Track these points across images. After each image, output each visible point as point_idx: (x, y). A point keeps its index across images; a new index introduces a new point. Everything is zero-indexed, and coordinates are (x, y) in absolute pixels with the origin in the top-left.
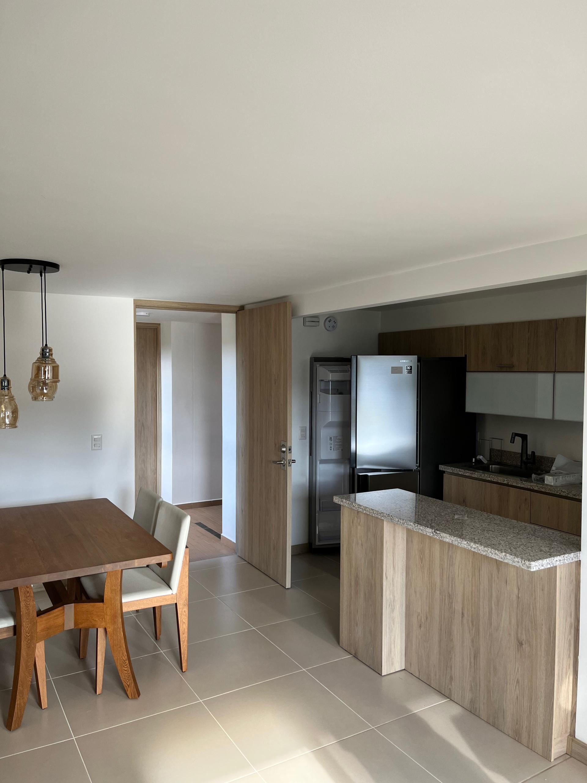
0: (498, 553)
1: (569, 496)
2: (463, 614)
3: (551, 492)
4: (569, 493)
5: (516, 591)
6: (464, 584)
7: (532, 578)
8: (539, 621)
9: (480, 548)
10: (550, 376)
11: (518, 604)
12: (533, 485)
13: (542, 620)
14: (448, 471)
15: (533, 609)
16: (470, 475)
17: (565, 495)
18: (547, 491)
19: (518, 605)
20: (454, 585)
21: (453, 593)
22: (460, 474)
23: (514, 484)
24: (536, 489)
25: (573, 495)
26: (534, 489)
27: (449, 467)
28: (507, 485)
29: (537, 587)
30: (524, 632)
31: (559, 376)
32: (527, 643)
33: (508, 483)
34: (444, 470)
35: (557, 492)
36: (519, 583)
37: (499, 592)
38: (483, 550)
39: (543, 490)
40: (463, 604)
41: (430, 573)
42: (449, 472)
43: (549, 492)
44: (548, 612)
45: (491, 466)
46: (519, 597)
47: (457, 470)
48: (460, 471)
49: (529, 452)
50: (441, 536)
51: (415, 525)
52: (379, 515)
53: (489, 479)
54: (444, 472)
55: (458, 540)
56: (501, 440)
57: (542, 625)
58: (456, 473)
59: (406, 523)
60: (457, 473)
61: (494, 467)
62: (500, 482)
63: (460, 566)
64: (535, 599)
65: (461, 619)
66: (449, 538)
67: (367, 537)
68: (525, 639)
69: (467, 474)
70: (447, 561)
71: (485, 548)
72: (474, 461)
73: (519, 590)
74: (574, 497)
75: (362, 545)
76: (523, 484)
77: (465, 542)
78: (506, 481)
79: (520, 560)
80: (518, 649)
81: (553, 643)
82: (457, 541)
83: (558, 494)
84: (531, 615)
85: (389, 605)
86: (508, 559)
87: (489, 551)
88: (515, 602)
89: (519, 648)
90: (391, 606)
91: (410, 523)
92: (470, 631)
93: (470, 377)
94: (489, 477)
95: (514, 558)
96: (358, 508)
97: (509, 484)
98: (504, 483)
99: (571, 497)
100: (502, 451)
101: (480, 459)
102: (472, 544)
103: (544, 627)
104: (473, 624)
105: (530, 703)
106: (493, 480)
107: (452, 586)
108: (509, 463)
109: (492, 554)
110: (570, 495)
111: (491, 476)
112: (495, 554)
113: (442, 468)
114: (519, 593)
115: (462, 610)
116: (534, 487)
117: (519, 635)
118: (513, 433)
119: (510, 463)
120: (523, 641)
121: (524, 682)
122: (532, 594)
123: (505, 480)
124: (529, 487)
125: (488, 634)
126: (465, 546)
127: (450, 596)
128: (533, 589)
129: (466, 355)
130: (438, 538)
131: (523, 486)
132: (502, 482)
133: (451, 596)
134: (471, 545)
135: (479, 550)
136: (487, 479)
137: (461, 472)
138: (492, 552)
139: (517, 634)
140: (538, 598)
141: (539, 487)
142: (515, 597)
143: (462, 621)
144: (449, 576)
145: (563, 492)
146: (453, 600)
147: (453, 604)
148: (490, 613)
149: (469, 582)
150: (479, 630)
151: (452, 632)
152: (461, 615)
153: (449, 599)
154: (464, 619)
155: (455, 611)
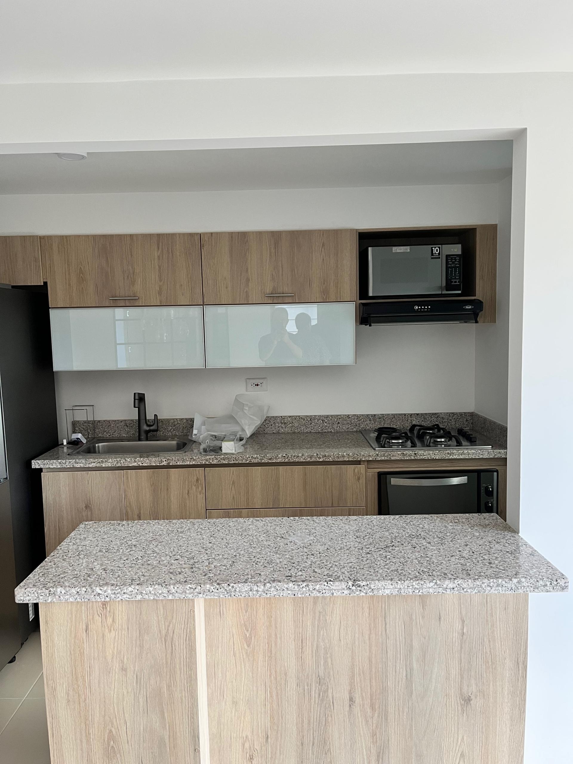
0: (504, 582)
1: (263, 461)
2: (351, 699)
3: (237, 462)
4: (263, 458)
5: (458, 626)
8: (499, 656)
9: (465, 586)
10: (195, 312)
11: (462, 644)
12: (210, 459)
13: (504, 652)
14: (52, 467)
15: (489, 641)
16: (98, 465)
17: (258, 461)
18: (231, 463)
19: (461, 648)
21: (329, 673)
22: (78, 467)
23: (178, 464)
24: (215, 462)
25: (269, 459)
26: (212, 463)
27: (55, 461)
28: (168, 467)
30: (473, 682)
32: (478, 695)
33: (169, 463)
34: (42, 466)
35: (246, 460)
37: (427, 638)
38: (472, 586)
39: (226, 462)
42: (54, 468)
43: (234, 462)
44: (515, 637)
46: (463, 633)
47: (70, 462)
48: (77, 463)
50: (370, 588)
51: (299, 585)
53: (135, 464)
54: (41, 470)
55: (414, 584)
56: (92, 407)
57: (505, 659)
58: (69, 466)
60: (72, 466)
62: (155, 465)
64: (492, 626)
65: (347, 708)
66: (391, 587)
68: (474, 691)
69: (93, 464)
71: (476, 581)
72: (65, 443)
73: (463, 622)
74: (270, 461)
76: (194, 460)
77: (431, 583)
78: (165, 462)
79: (549, 581)
80: (462, 709)
81: (523, 677)
82: (411, 587)
83: (248, 462)
84: (486, 651)
86: (524, 587)
87: (486, 584)
88: (457, 643)
89: (465, 709)
91: (286, 586)
92: (367, 721)
93: (54, 315)
94: (135, 462)
95: (537, 581)
96: (113, 596)
97: (171, 464)
98: (162, 464)
99: (267, 462)
100: (95, 421)
101: (77, 438)
102: (447, 582)
103: (507, 661)
104: (373, 709)
106: (141, 465)
107: (326, 662)
109: (491, 588)
110: (265, 460)
111: (138, 459)
112: (498, 585)
113: (36, 464)
114: (463, 628)
115: (350, 693)
116: (211, 461)
117: (465, 688)
118: (135, 394)
119: (109, 436)
120: (472, 694)
121: (473, 752)
122: (487, 621)
123: (163, 460)
124: (204, 463)
125: (406, 710)
126: (431, 590)
127: (320, 681)
129: (45, 283)
130: (362, 594)
131: (194, 463)
132: (158, 465)
133: (324, 679)
134: (445, 586)
135: (463, 589)
136: (131, 465)
137: (80, 463)
138: (492, 584)
139: (461, 689)
140: (498, 622)
141: (219, 459)
142: (457, 634)
143: (350, 711)
144: (317, 647)
145: (255, 458)
146: (328, 686)
147: (330, 691)
148: (409, 677)
149: (363, 643)
150: (388, 712)
151: (329, 739)
152: (347, 703)
153: (320, 687)
154: (354, 707)
155: (334, 701)
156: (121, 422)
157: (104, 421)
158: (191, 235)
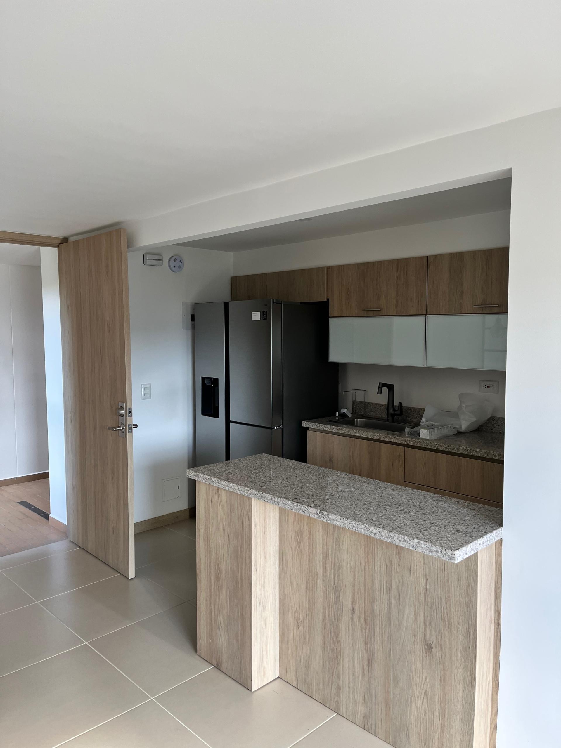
0: (408, 540)
1: (447, 450)
2: (353, 610)
3: (427, 447)
4: (448, 447)
5: (423, 581)
6: (354, 574)
7: (444, 566)
8: (454, 619)
9: (383, 534)
10: (421, 320)
11: (426, 596)
12: (407, 440)
13: (458, 618)
14: (312, 427)
15: (446, 603)
16: (337, 431)
17: (443, 448)
18: (423, 446)
19: (425, 600)
20: (341, 575)
21: (340, 584)
22: (326, 430)
23: (386, 440)
24: (411, 444)
25: (452, 449)
26: (409, 444)
27: (314, 424)
28: (379, 441)
29: (451, 576)
30: (433, 633)
31: (432, 319)
32: (438, 646)
33: (380, 438)
34: (307, 426)
35: (434, 447)
36: (427, 572)
37: (401, 583)
38: (387, 535)
39: (419, 445)
40: (353, 598)
41: (309, 559)
42: (313, 428)
43: (425, 446)
45: (356, 420)
46: (427, 588)
47: (322, 426)
48: (326, 427)
49: (396, 404)
50: (329, 518)
51: (293, 504)
52: (246, 491)
53: (358, 435)
54: (307, 429)
55: (353, 523)
56: (364, 392)
57: (458, 624)
58: (321, 429)
59: (281, 502)
60: (323, 429)
61: (360, 421)
62: (370, 437)
63: (349, 551)
64: (449, 591)
65: (350, 616)
66: (340, 521)
67: (231, 519)
68: (435, 641)
69: (334, 430)
70: (332, 545)
71: (391, 533)
72: (337, 415)
73: (427, 579)
74: (453, 451)
75: (224, 530)
76: (397, 439)
77: (363, 526)
78: (377, 437)
79: (440, 549)
80: (426, 653)
81: (473, 646)
82: (351, 524)
83: (435, 448)
84: (443, 611)
85: (260, 603)
86: (422, 548)
87: (396, 537)
88: (422, 595)
89: (428, 653)
90: (262, 604)
91: (287, 502)
92: (362, 632)
93: (333, 323)
94: (359, 433)
95: (431, 546)
96: (218, 484)
97: (381, 439)
98: (375, 438)
99: (450, 451)
100: (366, 402)
101: (344, 412)
102: (372, 528)
103: (460, 626)
104: (366, 623)
105: (442, 720)
106: (362, 436)
107: (339, 576)
108: (373, 415)
109: (400, 541)
110: (449, 450)
111: (360, 431)
112: (404, 541)
113: (305, 424)
114: (427, 584)
115: (352, 605)
116: (408, 442)
117: (428, 636)
118: (380, 383)
119: (375, 415)
120: (432, 643)
121: (434, 695)
122: (445, 585)
123: (376, 435)
124: (403, 442)
125: (387, 634)
126: (363, 531)
127: (335, 588)
128: (446, 578)
129: (328, 300)
130: (325, 521)
131: (396, 441)
132: (373, 438)
133: (338, 587)
134: (371, 530)
135: (382, 536)
136: (356, 435)
137: (327, 428)
138: (400, 538)
139: (425, 635)
140: (453, 589)
141: (414, 442)
142: (422, 588)
143: (352, 618)
144: (334, 563)
145: (441, 446)
146: (340, 593)
147: (341, 598)
148: (389, 609)
149: (361, 571)
150: (375, 630)
151: (340, 633)
152: (350, 611)
153: (335, 592)
154: (354, 616)
155: (343, 606)
156: (383, 405)
157: (372, 403)
158: (421, 258)
